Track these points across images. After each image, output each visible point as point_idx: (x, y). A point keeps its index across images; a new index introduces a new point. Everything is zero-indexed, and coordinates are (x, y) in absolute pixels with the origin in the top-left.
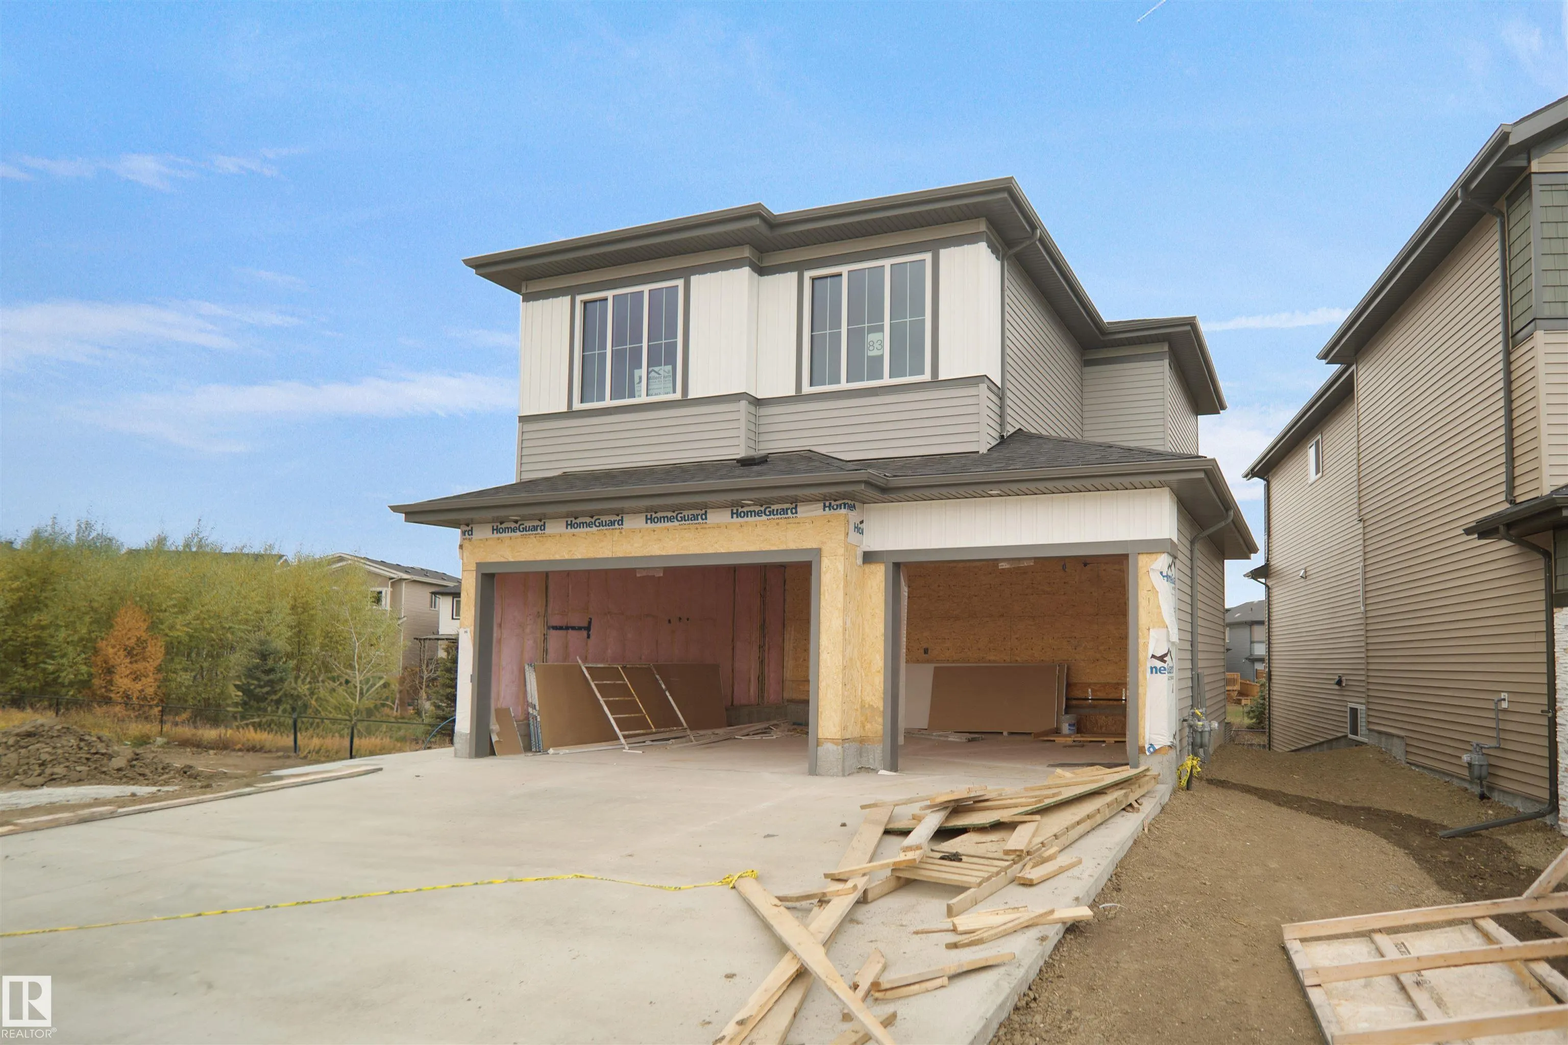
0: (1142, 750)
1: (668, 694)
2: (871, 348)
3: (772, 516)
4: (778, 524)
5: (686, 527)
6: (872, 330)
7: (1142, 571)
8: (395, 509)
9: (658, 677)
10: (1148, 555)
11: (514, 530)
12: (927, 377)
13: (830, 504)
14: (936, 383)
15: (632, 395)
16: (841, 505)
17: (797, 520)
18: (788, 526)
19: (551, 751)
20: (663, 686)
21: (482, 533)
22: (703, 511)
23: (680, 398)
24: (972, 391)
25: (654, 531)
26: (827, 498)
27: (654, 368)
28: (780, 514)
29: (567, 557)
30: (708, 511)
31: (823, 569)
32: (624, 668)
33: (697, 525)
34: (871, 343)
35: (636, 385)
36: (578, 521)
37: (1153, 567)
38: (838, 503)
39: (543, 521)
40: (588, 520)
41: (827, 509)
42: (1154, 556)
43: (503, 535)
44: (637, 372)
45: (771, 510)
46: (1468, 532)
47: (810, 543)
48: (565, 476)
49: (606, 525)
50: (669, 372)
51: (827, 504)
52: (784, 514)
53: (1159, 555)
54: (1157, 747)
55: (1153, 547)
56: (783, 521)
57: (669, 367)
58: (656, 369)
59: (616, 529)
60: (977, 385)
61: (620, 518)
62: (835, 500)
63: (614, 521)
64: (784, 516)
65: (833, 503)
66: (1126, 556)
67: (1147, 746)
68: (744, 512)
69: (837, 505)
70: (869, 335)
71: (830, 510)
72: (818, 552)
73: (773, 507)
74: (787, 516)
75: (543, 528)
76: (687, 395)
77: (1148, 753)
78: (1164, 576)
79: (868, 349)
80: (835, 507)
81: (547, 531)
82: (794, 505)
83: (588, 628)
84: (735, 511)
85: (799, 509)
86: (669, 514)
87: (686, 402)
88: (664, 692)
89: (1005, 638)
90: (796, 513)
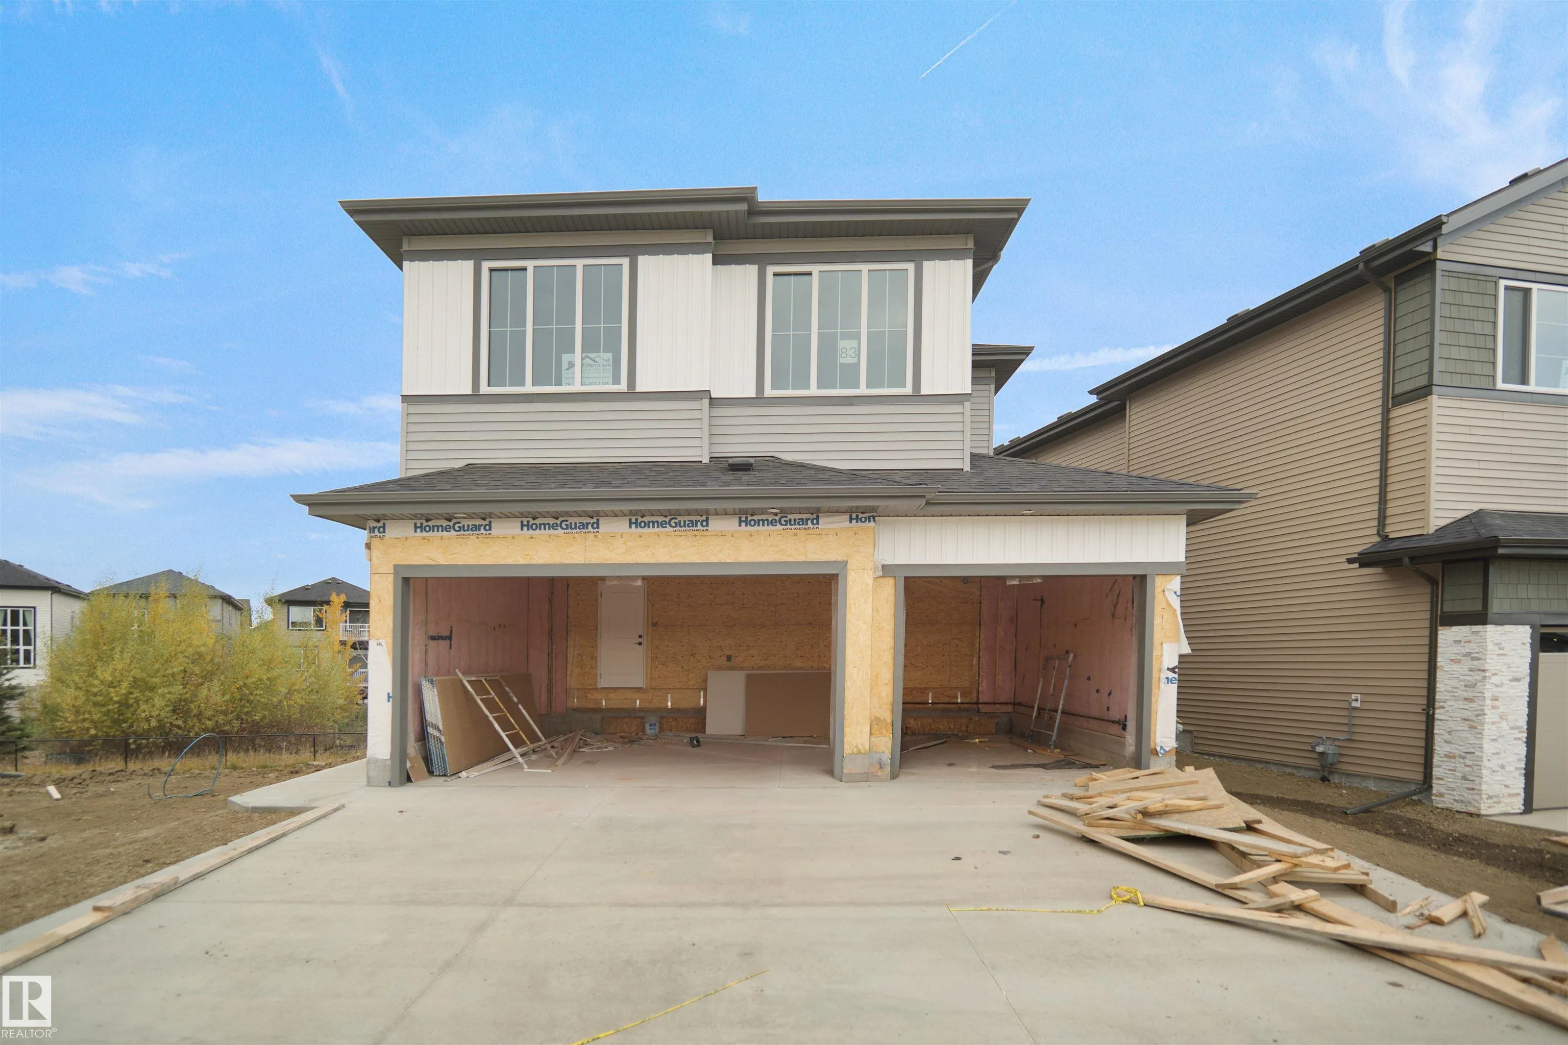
0: (1155, 752)
1: (521, 707)
2: (844, 355)
3: (789, 526)
4: (795, 535)
5: (681, 533)
6: (845, 336)
7: (1158, 590)
8: (299, 499)
9: (507, 689)
10: (1163, 576)
11: (446, 529)
12: (908, 390)
13: (857, 516)
14: (917, 397)
15: (559, 383)
16: (869, 517)
17: (817, 531)
18: (808, 537)
19: (464, 774)
20: (515, 700)
21: (397, 531)
22: (704, 518)
23: (626, 390)
24: (957, 408)
25: (640, 536)
26: (854, 510)
27: (589, 354)
28: (799, 525)
29: (522, 561)
30: (710, 517)
31: (850, 583)
32: (485, 680)
33: (696, 533)
34: (844, 350)
35: (563, 372)
36: (537, 522)
37: (1169, 587)
38: (866, 515)
39: (488, 520)
40: (552, 521)
41: (854, 521)
42: (1168, 577)
43: (431, 533)
44: (566, 358)
45: (787, 519)
46: (1350, 561)
47: (833, 556)
48: (470, 469)
49: (575, 528)
50: (609, 360)
51: (854, 516)
52: (803, 524)
53: (1173, 576)
54: (1167, 749)
55: (1167, 569)
56: (802, 531)
57: (609, 355)
58: (592, 355)
59: (589, 532)
60: (962, 403)
61: (595, 520)
62: (863, 513)
63: (587, 524)
64: (804, 527)
65: (860, 515)
66: (1143, 578)
67: (1158, 749)
68: (754, 520)
69: (866, 518)
70: (842, 342)
71: (857, 522)
72: (844, 564)
73: (790, 517)
74: (806, 527)
75: (489, 527)
76: (634, 387)
77: (1160, 755)
78: (1178, 596)
79: (841, 355)
80: (863, 520)
81: (493, 532)
82: (815, 516)
83: (450, 638)
84: (743, 519)
85: (821, 520)
86: (660, 519)
87: (632, 395)
88: (517, 704)
89: (812, 646)
90: (818, 523)
